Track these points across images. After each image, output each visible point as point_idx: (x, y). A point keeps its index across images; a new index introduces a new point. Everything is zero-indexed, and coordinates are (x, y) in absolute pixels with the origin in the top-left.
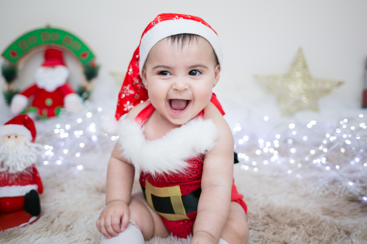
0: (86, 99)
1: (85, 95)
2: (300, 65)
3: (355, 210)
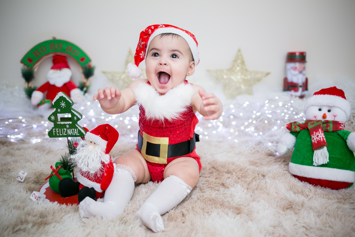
0: (85, 92)
1: (85, 89)
2: (239, 61)
3: (271, 161)
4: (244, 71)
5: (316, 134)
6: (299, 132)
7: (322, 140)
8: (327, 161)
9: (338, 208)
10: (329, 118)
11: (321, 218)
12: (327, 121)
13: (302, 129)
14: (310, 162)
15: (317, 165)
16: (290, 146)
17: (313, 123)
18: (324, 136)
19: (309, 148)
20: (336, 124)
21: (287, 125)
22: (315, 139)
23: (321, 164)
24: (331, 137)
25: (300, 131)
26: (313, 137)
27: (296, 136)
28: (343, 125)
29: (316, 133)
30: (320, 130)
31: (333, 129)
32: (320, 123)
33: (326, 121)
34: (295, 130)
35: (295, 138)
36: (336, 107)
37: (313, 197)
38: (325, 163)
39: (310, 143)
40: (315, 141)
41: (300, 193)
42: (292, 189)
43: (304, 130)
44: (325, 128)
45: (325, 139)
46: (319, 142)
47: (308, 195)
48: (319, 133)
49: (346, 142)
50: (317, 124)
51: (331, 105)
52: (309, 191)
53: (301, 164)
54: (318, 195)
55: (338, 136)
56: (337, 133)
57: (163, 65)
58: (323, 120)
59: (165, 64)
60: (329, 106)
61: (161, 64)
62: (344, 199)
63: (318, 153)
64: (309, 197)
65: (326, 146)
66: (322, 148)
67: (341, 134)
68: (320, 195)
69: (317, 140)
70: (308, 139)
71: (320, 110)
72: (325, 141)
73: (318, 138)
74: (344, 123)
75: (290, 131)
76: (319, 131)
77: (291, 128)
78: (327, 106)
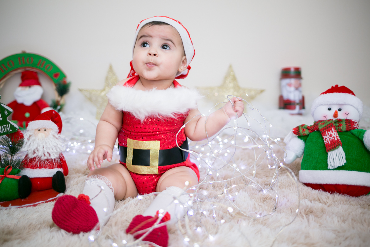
1: (59, 107)
2: (230, 78)
4: (237, 88)
5: (328, 134)
6: (308, 136)
7: (336, 139)
8: (344, 162)
9: (364, 213)
10: (341, 116)
11: (347, 222)
12: (339, 119)
13: (311, 131)
14: (324, 166)
15: (332, 169)
16: (299, 152)
17: (324, 123)
18: (337, 135)
19: (321, 150)
20: (349, 122)
21: (293, 129)
22: (328, 139)
23: (338, 166)
24: (345, 136)
25: (309, 134)
26: (325, 137)
27: (305, 141)
28: (356, 124)
29: (329, 132)
30: (333, 129)
31: (347, 128)
32: (332, 122)
33: (337, 119)
34: (303, 134)
35: (304, 142)
36: (347, 105)
37: (331, 205)
38: (341, 165)
39: (322, 145)
40: (328, 141)
41: (317, 201)
42: (307, 197)
43: (313, 133)
44: (337, 128)
45: (339, 138)
46: (333, 142)
47: (326, 202)
48: (333, 132)
49: (362, 142)
50: (328, 123)
51: (341, 103)
52: (326, 198)
53: (313, 170)
54: (337, 202)
55: (352, 135)
56: (351, 132)
57: (152, 56)
58: (334, 119)
59: (155, 55)
60: (339, 104)
61: (150, 55)
62: (367, 205)
63: (333, 154)
64: (328, 204)
65: (341, 146)
66: (337, 148)
67: (356, 133)
68: (339, 202)
69: (330, 140)
70: (320, 141)
71: (329, 109)
72: (340, 140)
73: (331, 138)
74: (357, 122)
75: (297, 136)
76: (331, 130)
77: (299, 132)
78: (337, 104)
